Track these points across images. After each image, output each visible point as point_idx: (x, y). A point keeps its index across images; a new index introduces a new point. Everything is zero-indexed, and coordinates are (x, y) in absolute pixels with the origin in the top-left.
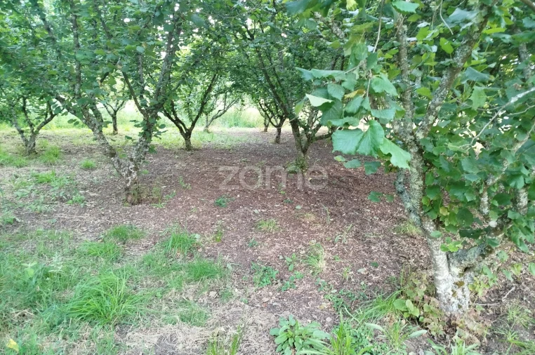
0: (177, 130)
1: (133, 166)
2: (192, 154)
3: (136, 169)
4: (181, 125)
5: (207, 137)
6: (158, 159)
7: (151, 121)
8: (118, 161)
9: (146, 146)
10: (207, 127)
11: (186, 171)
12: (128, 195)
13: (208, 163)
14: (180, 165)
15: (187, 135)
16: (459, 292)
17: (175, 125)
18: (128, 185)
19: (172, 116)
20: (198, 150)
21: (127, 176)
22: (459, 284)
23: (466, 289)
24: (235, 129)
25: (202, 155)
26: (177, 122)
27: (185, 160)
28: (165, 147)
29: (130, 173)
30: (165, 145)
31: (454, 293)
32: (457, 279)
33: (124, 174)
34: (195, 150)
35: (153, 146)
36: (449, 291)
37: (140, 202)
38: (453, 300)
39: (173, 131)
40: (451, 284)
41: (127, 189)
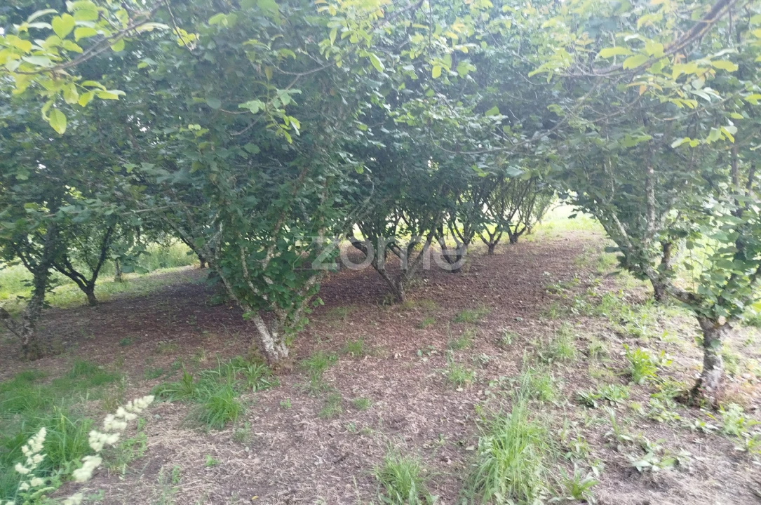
0: (75, 285)
1: (29, 324)
2: (97, 309)
3: (32, 326)
4: (79, 278)
5: (119, 287)
6: (54, 321)
7: (42, 278)
8: (12, 322)
9: (40, 304)
10: (119, 275)
11: (90, 325)
12: (26, 353)
13: (117, 313)
14: (82, 322)
15: (89, 287)
16: (279, 348)
17: (71, 280)
18: (25, 343)
19: (66, 269)
20: (104, 303)
21: (23, 334)
22: (278, 343)
23: (283, 345)
24: (160, 271)
25: (110, 307)
26: (74, 275)
27: (88, 316)
28: (62, 308)
29: (26, 331)
30: (61, 305)
31: (276, 349)
32: (276, 340)
33: (20, 333)
34: (101, 303)
35: (47, 302)
36: (272, 348)
37: (40, 356)
38: (275, 353)
39: (71, 288)
40: (272, 343)
41: (25, 347)
